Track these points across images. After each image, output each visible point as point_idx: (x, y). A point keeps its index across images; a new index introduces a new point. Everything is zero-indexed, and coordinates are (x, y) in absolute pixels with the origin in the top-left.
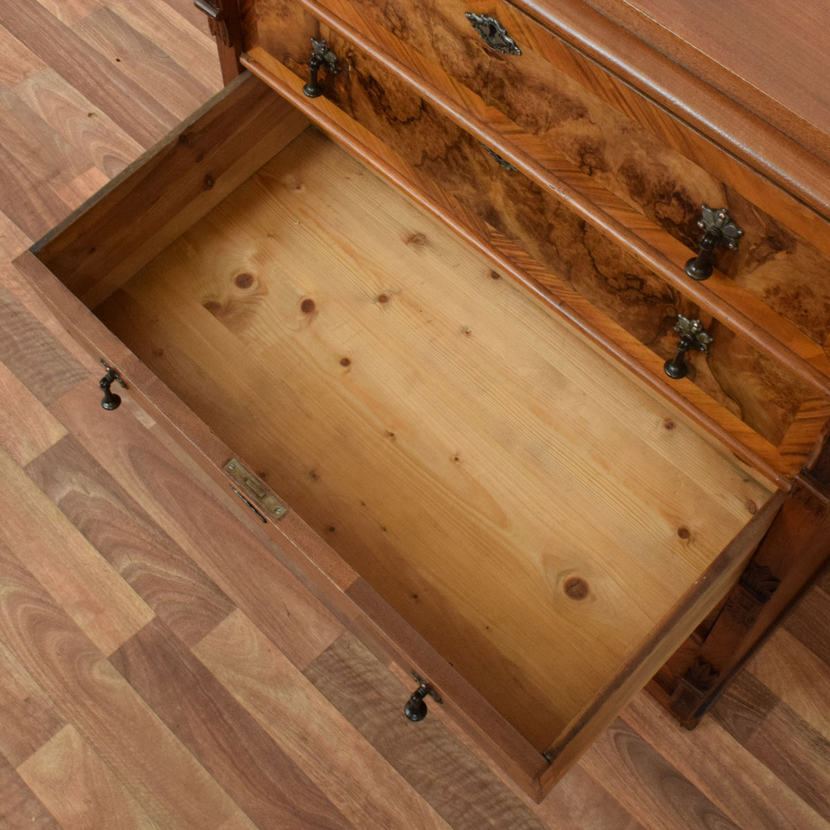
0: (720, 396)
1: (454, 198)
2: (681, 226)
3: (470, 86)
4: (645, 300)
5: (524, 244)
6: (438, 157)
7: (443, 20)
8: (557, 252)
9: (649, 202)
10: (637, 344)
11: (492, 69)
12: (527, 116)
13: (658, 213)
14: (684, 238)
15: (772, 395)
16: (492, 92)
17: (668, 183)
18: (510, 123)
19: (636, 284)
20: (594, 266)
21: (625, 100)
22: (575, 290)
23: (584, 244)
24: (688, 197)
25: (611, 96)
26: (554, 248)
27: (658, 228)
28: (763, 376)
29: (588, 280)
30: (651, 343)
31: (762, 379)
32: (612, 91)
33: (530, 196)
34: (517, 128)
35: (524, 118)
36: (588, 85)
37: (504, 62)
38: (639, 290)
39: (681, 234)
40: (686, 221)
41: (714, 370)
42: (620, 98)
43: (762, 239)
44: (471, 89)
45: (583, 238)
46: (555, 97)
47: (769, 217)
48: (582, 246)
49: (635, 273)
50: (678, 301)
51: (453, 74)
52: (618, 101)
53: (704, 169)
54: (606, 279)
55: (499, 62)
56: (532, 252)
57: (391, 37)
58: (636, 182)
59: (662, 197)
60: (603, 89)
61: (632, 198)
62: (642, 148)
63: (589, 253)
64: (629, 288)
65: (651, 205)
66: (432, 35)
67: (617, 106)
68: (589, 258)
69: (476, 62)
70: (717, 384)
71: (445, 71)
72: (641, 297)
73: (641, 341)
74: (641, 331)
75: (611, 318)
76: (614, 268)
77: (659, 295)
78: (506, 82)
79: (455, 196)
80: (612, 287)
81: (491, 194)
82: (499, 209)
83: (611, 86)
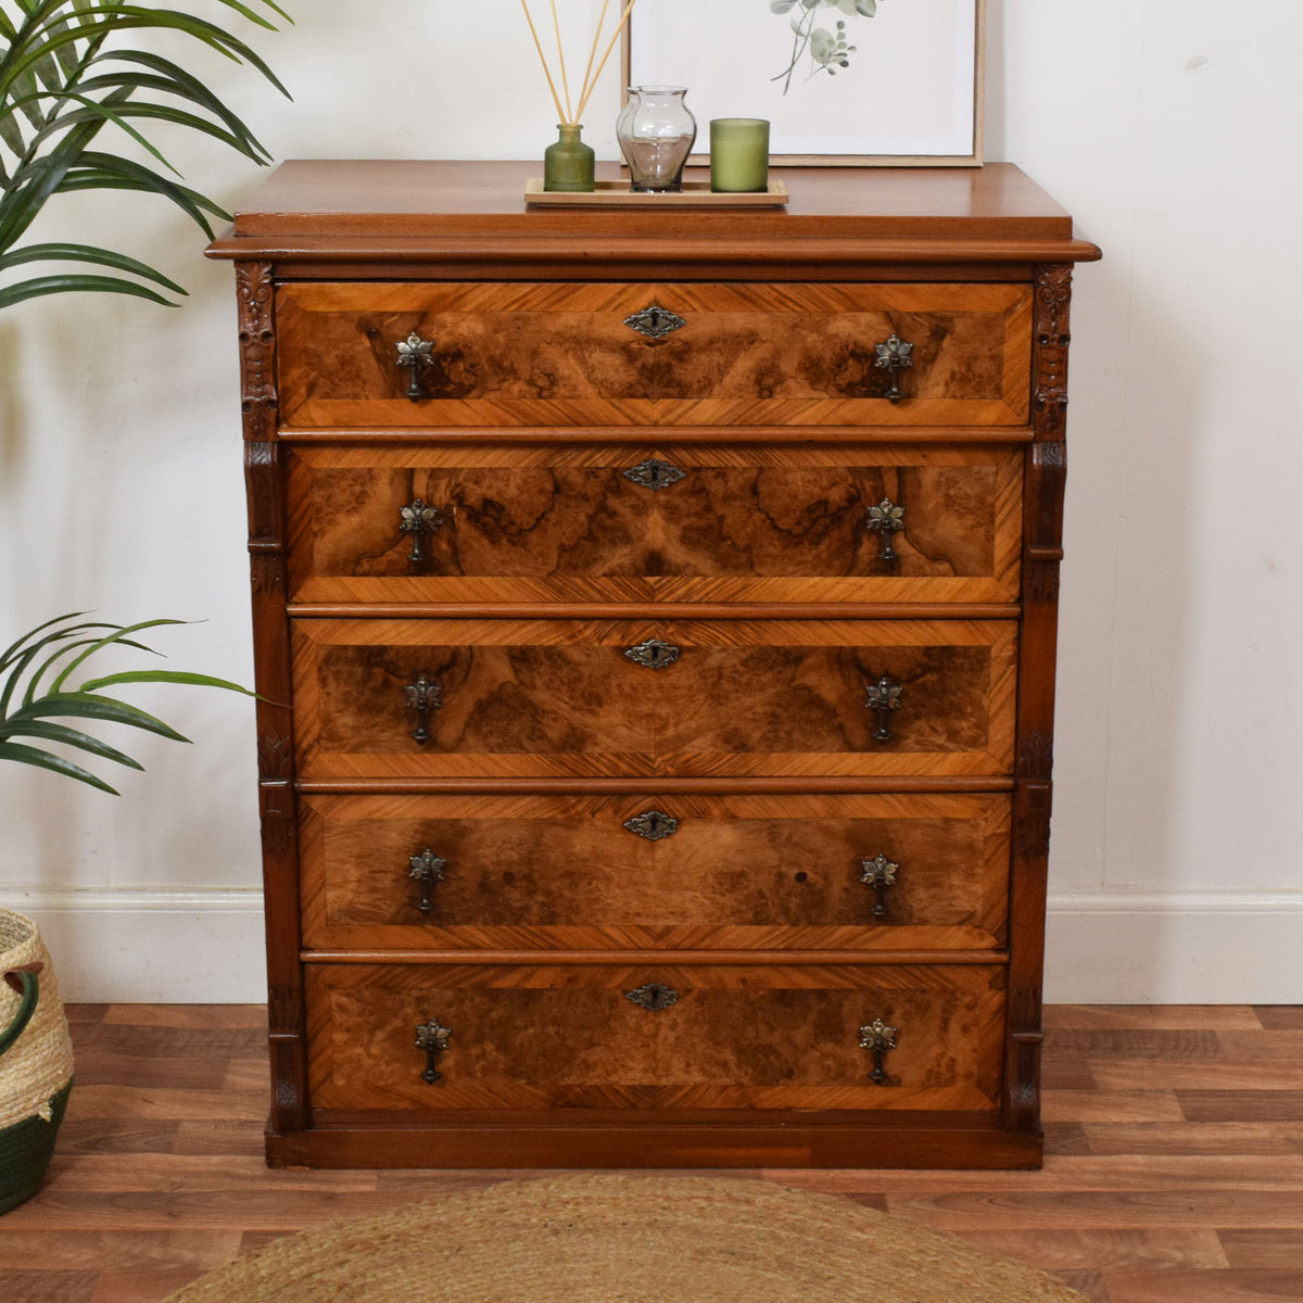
0: (927, 568)
1: (604, 578)
2: (862, 383)
3: (632, 396)
4: (833, 522)
5: (695, 567)
6: (579, 538)
7: (600, 344)
8: (734, 544)
9: (829, 381)
10: (838, 583)
11: (657, 359)
12: (699, 382)
13: (839, 385)
14: (867, 391)
15: (969, 520)
16: (658, 385)
17: (841, 349)
18: (681, 404)
19: (819, 513)
20: (775, 527)
21: (790, 299)
22: (760, 576)
23: (759, 510)
24: (862, 347)
25: (776, 304)
26: (729, 542)
27: (843, 400)
28: (957, 508)
29: (771, 550)
30: (849, 570)
31: (956, 511)
32: (777, 299)
33: (692, 501)
34: (691, 402)
35: (695, 386)
36: (754, 308)
37: (669, 343)
38: (825, 517)
39: (864, 389)
40: (865, 373)
41: (914, 542)
42: (784, 300)
43: (929, 337)
44: (636, 397)
45: (757, 504)
46: (725, 341)
47: (929, 314)
48: (757, 514)
49: (816, 500)
50: (863, 494)
51: (614, 395)
52: (784, 304)
53: (868, 311)
54: (790, 532)
55: (665, 346)
56: (705, 570)
57: (538, 404)
58: (814, 372)
59: (839, 366)
60: (768, 302)
61: (814, 389)
62: (812, 332)
63: (767, 514)
64: (814, 522)
65: (832, 382)
66: (587, 368)
67: (783, 308)
68: (768, 521)
69: (639, 364)
70: (923, 556)
71: (603, 398)
72: (827, 521)
73: (839, 575)
74: (836, 563)
75: (804, 575)
76: (795, 511)
77: (844, 504)
78: (673, 362)
79: (605, 575)
80: (797, 536)
81: (649, 536)
82: (660, 547)
83: (775, 294)
